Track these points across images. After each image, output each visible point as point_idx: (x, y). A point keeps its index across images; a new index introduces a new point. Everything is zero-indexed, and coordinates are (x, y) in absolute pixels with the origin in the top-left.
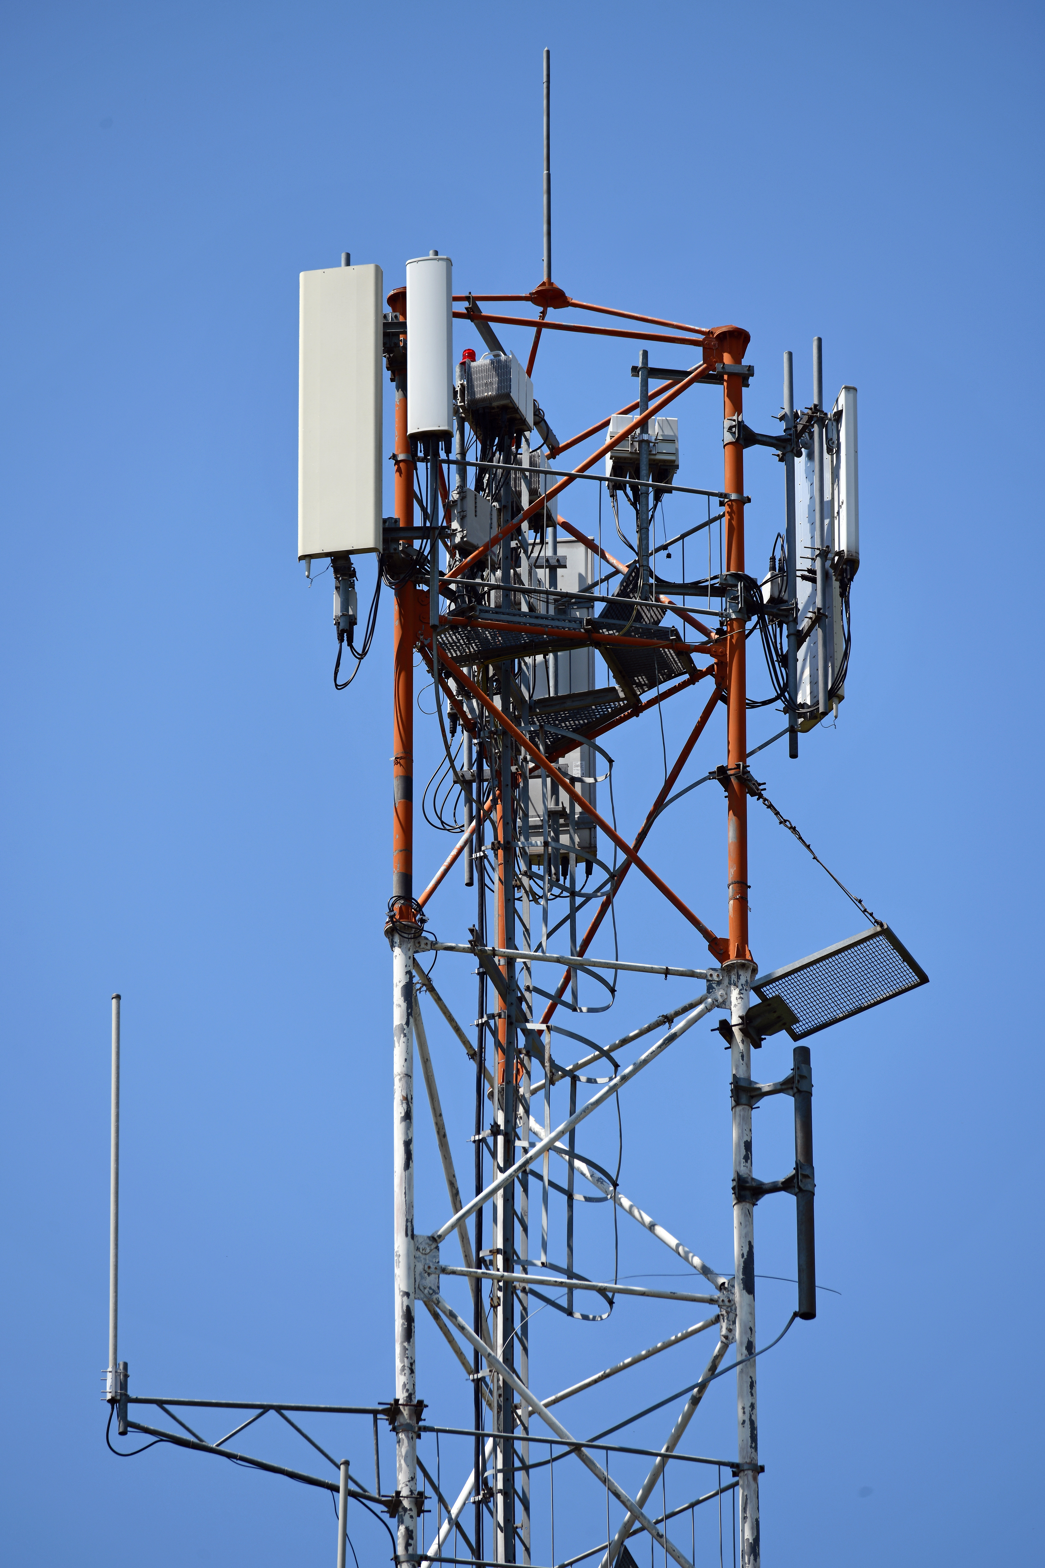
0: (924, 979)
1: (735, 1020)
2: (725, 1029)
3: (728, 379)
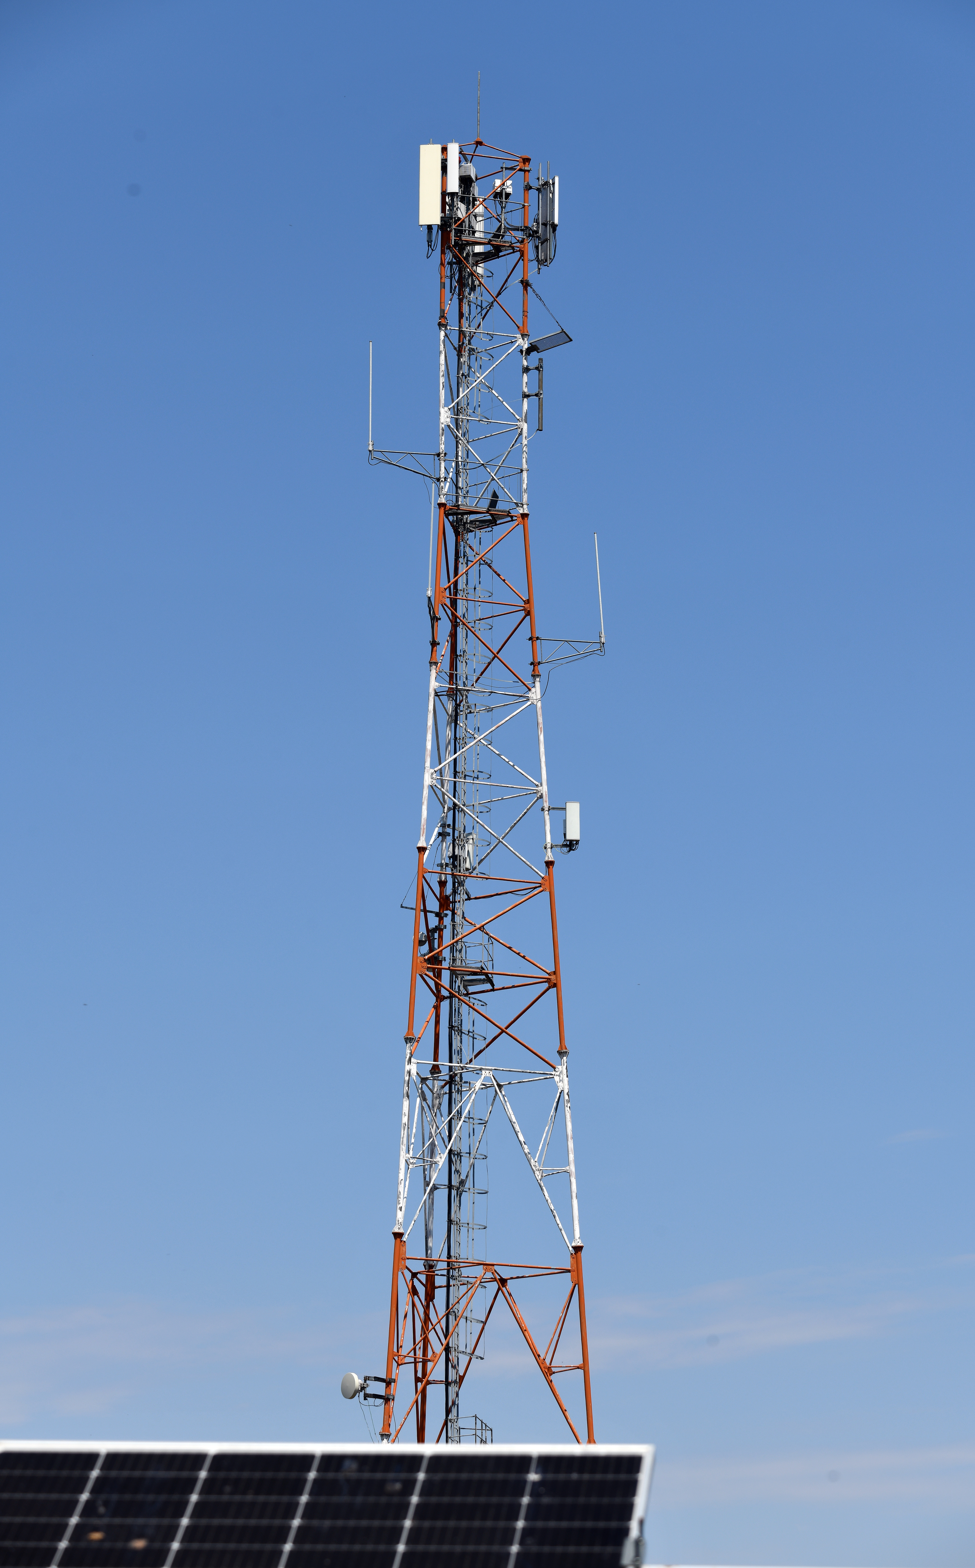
0: (571, 340)
1: (524, 349)
2: (521, 351)
3: (525, 171)
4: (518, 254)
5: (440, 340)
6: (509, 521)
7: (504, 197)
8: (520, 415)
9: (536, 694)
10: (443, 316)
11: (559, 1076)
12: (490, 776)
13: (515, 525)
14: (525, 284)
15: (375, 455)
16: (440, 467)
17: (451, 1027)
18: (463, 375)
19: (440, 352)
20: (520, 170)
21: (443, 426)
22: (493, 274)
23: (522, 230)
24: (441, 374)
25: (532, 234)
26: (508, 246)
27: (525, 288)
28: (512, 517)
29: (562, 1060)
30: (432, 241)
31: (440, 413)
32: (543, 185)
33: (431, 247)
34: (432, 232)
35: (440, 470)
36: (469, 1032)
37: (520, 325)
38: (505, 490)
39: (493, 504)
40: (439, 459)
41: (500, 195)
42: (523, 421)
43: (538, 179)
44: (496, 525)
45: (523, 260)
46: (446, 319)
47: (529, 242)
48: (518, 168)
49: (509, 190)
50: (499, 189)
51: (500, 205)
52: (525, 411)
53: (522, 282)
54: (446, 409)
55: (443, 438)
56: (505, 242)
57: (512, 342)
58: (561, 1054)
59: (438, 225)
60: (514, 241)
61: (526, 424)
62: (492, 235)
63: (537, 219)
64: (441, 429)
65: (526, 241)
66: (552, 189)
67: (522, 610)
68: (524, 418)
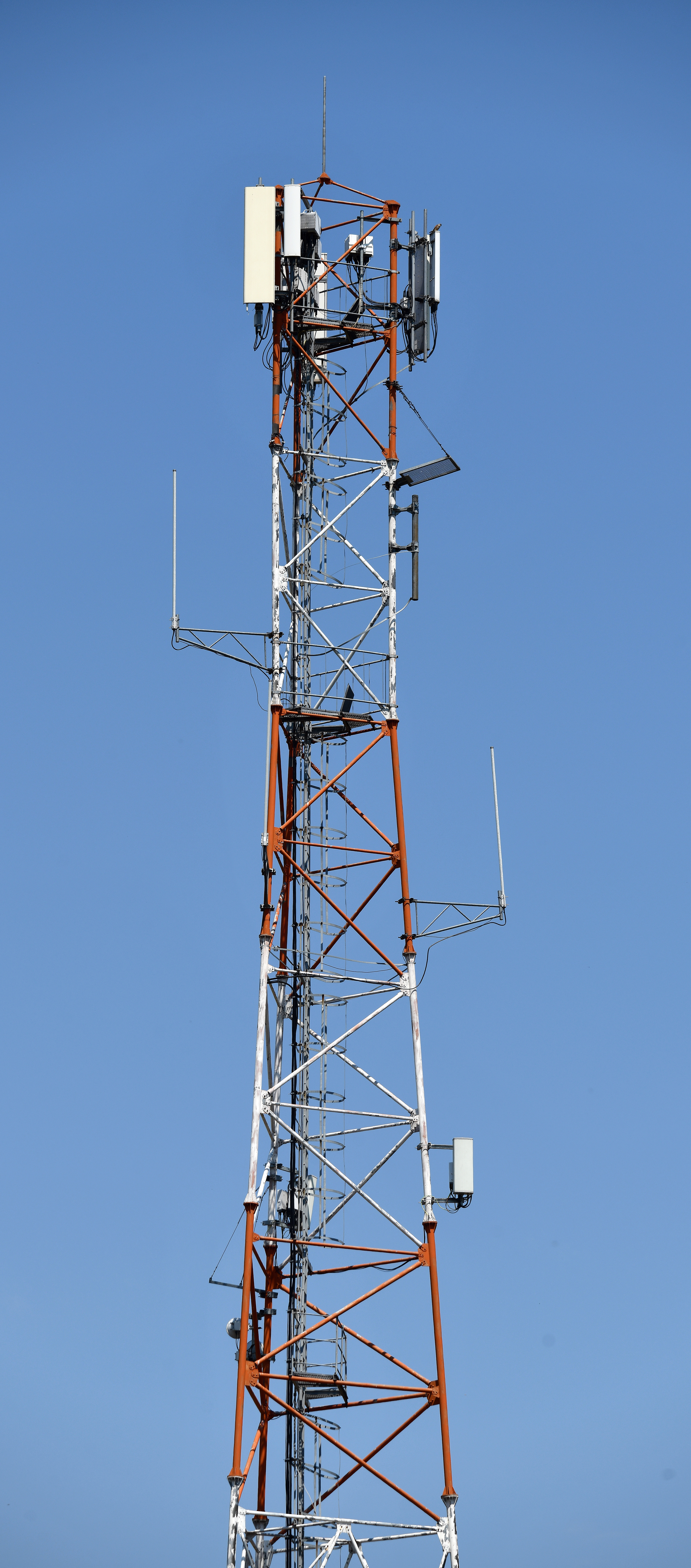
0: (458, 469)
1: (391, 482)
2: (387, 485)
3: (392, 223)
4: (381, 344)
5: (272, 468)
6: (369, 730)
7: (362, 260)
8: (386, 576)
9: (409, 980)
10: (276, 434)
11: (445, 1532)
12: (344, 1098)
13: (379, 737)
14: (393, 387)
15: (181, 635)
16: (273, 652)
17: (289, 1461)
18: (303, 517)
19: (273, 486)
20: (385, 221)
21: (277, 593)
22: (346, 371)
23: (387, 308)
24: (275, 518)
25: (403, 314)
26: (368, 332)
27: (393, 394)
28: (373, 724)
29: (449, 1509)
30: (261, 326)
31: (273, 575)
32: (417, 243)
33: (260, 335)
34: (262, 313)
35: (273, 658)
36: (315, 1467)
37: (386, 446)
38: (365, 686)
39: (347, 706)
40: (272, 642)
41: (355, 258)
42: (390, 586)
43: (410, 233)
44: (350, 734)
45: (388, 351)
46: (282, 437)
47: (397, 326)
48: (382, 218)
49: (369, 250)
50: (355, 249)
51: (356, 270)
52: (393, 572)
53: (388, 384)
54: (282, 568)
55: (278, 611)
56: (364, 325)
57: (373, 470)
58: (447, 1499)
59: (270, 304)
60: (375, 323)
61: (394, 591)
62: (345, 316)
63: (408, 292)
64: (274, 597)
65: (393, 325)
66: (430, 250)
67: (389, 859)
68: (391, 581)
